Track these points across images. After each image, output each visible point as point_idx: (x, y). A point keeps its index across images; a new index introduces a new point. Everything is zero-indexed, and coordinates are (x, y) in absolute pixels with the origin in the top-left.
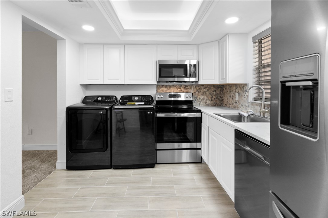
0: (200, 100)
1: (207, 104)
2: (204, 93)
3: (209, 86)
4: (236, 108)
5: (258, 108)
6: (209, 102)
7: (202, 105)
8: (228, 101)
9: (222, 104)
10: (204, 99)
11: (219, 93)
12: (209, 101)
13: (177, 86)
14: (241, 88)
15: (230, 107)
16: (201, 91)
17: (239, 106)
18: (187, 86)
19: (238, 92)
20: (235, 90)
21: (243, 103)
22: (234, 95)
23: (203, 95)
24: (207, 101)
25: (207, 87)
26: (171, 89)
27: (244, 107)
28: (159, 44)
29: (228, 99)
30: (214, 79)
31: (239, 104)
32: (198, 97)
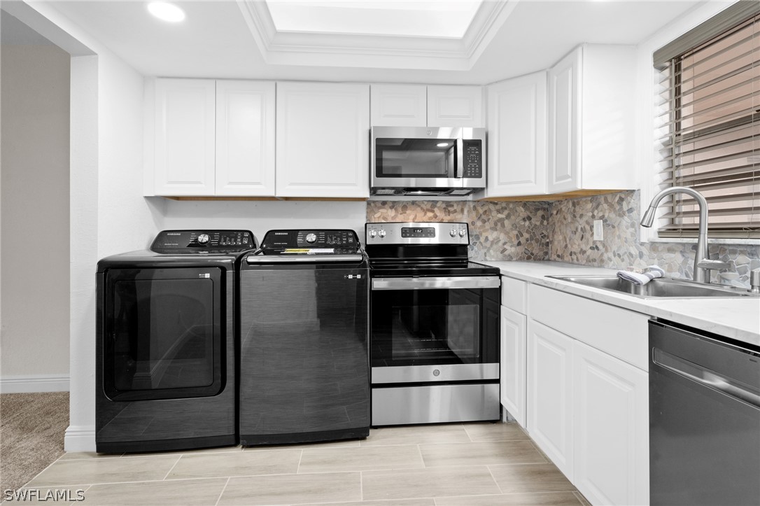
0: (488, 244)
1: (505, 256)
2: (499, 225)
3: (511, 206)
4: (595, 264)
5: (677, 258)
6: (511, 250)
7: (493, 257)
8: (566, 246)
9: (546, 253)
10: (496, 241)
11: (538, 223)
12: (511, 246)
13: (423, 206)
14: (611, 206)
15: (575, 261)
16: (489, 220)
17: (605, 257)
18: (453, 206)
19: (602, 218)
20: (592, 212)
21: (619, 248)
22: (588, 228)
23: (494, 229)
24: (505, 246)
25: (506, 208)
26: (408, 212)
27: (626, 257)
28: (374, 83)
29: (568, 239)
30: (533, 181)
31: (607, 250)
32: (481, 234)
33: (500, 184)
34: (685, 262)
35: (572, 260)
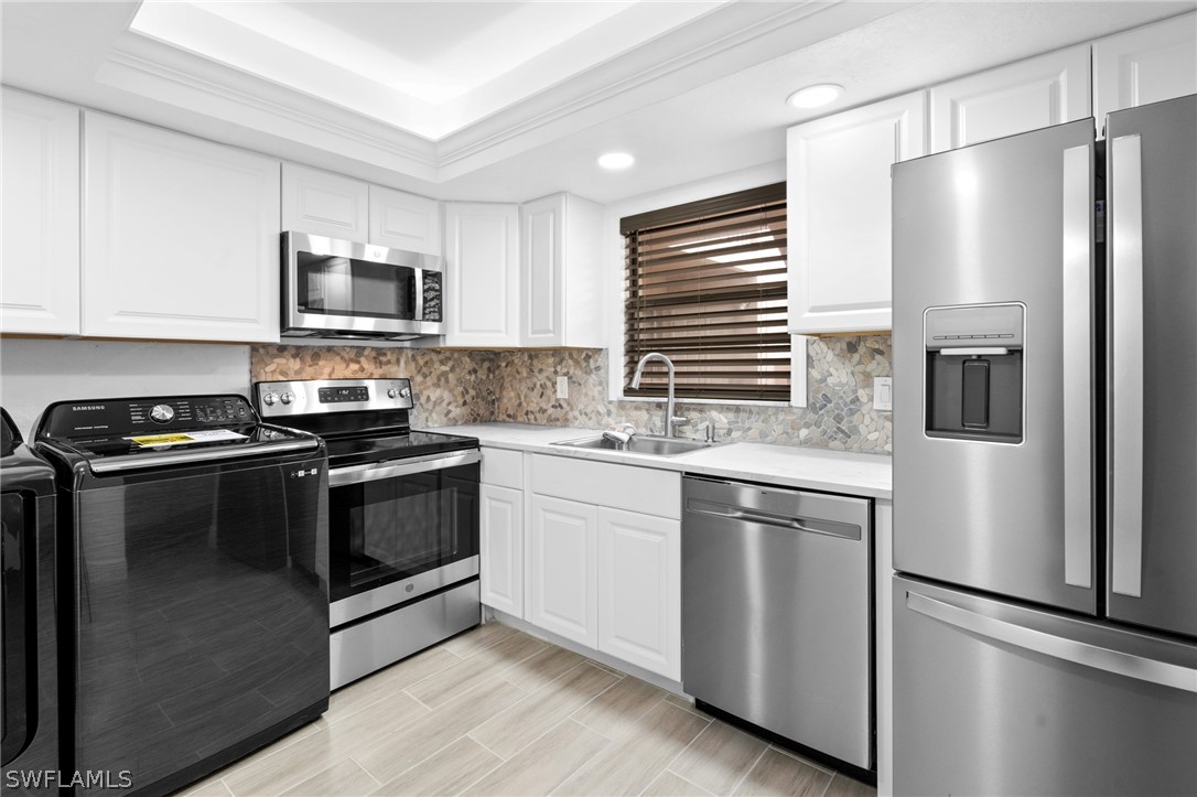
0: (430, 406)
1: (449, 419)
2: (442, 379)
3: (456, 355)
4: (558, 423)
5: (643, 415)
6: (456, 411)
7: (436, 422)
8: (520, 404)
9: (492, 413)
10: (440, 400)
11: (484, 377)
12: (456, 407)
13: (344, 354)
14: (577, 362)
15: (533, 421)
16: (431, 373)
17: (570, 415)
18: (385, 354)
19: (566, 374)
20: (555, 367)
21: (586, 406)
22: (549, 384)
23: (437, 385)
24: (450, 407)
25: (450, 359)
26: (321, 363)
27: (593, 416)
28: (287, 160)
29: (522, 397)
30: (503, 329)
31: (572, 409)
32: (422, 393)
33: (461, 330)
34: (650, 419)
35: (529, 420)
